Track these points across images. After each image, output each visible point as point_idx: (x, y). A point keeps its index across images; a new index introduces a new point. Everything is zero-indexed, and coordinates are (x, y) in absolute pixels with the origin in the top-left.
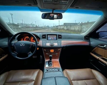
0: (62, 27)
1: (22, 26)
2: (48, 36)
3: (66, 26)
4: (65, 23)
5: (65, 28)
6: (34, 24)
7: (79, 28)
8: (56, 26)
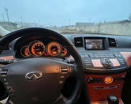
0: (73, 28)
1: (21, 26)
2: (87, 41)
3: (79, 26)
4: (78, 23)
5: (78, 29)
6: (37, 24)
7: (96, 30)
8: (66, 27)
